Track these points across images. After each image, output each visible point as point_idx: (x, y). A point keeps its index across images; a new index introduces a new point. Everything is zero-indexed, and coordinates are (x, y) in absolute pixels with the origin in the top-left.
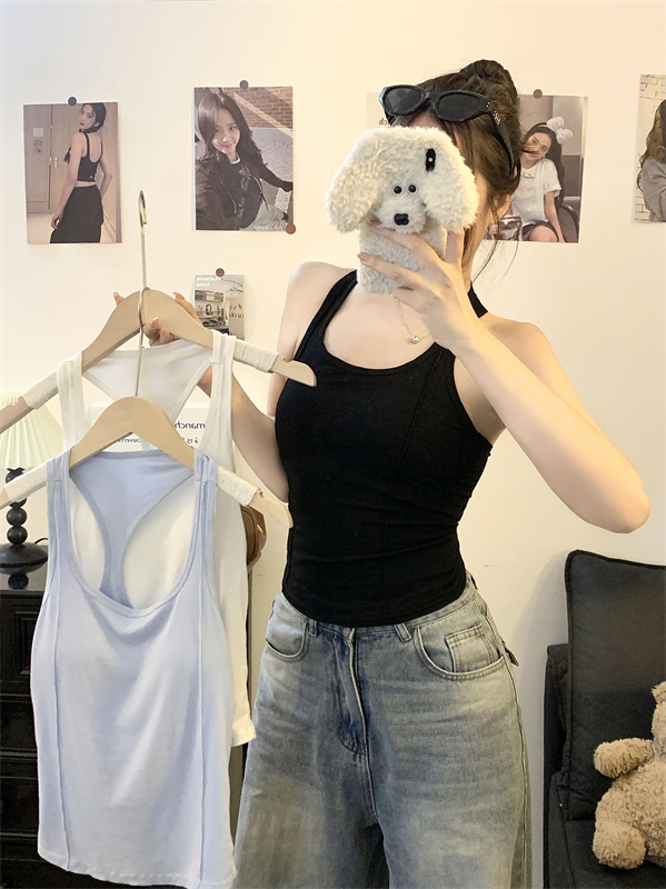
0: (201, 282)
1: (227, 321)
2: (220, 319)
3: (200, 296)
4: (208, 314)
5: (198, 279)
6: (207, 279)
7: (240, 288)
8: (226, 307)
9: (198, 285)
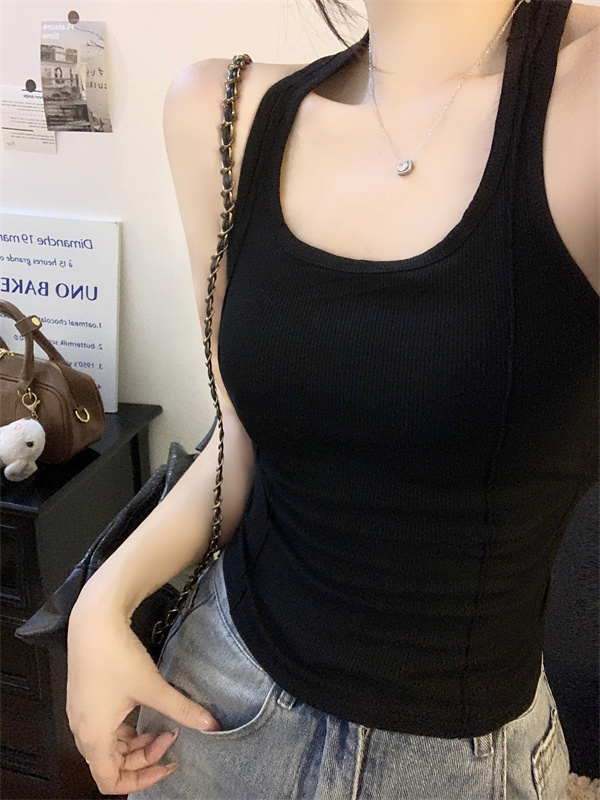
0: (48, 31)
1: (84, 94)
2: (76, 90)
3: (47, 54)
4: (58, 82)
5: (45, 27)
6: (56, 27)
7: (101, 44)
8: (81, 70)
9: (45, 37)
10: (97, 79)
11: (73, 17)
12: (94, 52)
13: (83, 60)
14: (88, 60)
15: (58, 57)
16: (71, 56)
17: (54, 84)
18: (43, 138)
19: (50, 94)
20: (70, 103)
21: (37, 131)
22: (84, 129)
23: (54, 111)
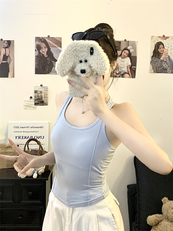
1: (43, 99)
2: (41, 98)
3: (36, 92)
4: (38, 97)
5: (35, 87)
6: (38, 87)
7: (47, 90)
8: (43, 95)
9: (35, 89)
10: (46, 96)
11: (41, 85)
12: (46, 91)
13: (43, 93)
14: (44, 93)
15: (38, 92)
16: (41, 92)
17: (37, 97)
18: (33, 107)
19: (36, 99)
20: (40, 101)
21: (32, 106)
22: (42, 105)
23: (36, 102)
